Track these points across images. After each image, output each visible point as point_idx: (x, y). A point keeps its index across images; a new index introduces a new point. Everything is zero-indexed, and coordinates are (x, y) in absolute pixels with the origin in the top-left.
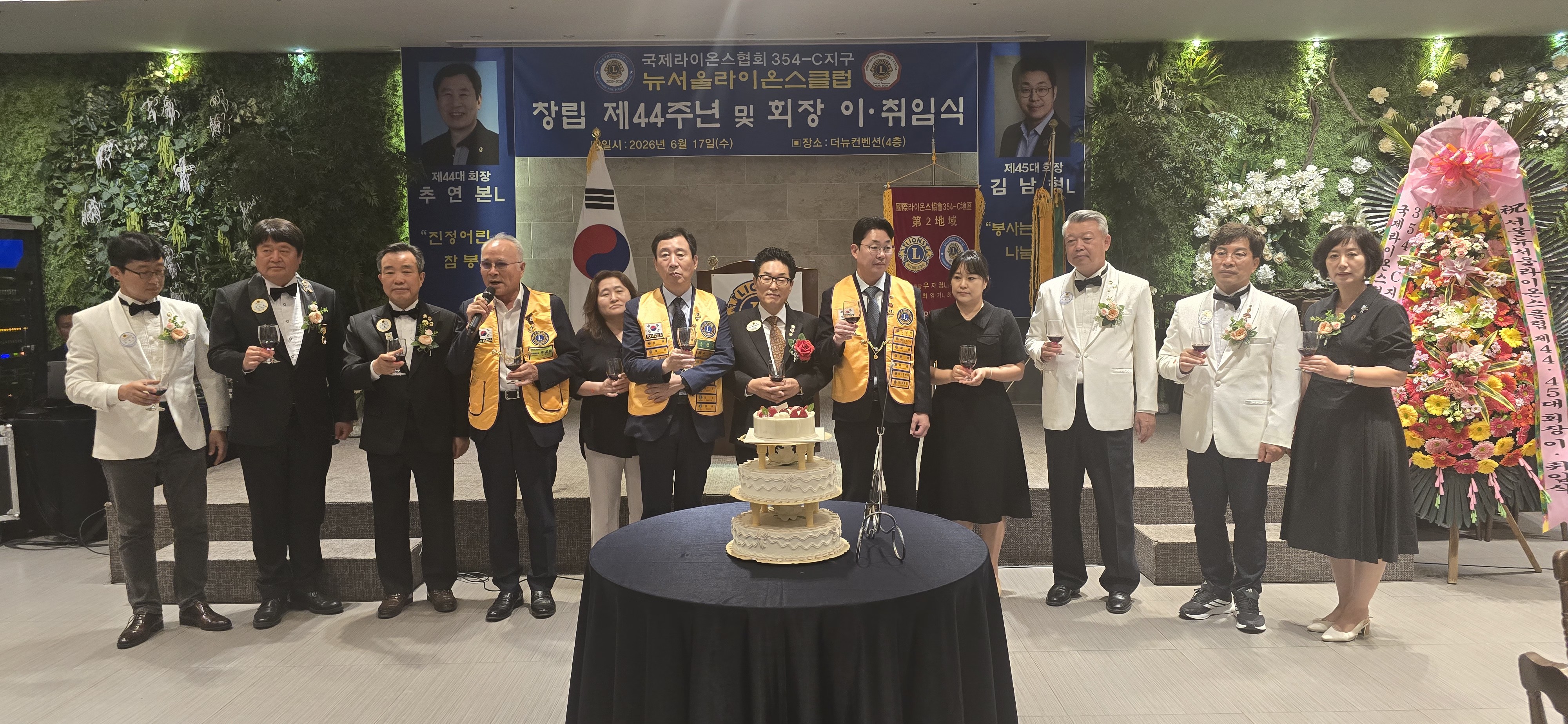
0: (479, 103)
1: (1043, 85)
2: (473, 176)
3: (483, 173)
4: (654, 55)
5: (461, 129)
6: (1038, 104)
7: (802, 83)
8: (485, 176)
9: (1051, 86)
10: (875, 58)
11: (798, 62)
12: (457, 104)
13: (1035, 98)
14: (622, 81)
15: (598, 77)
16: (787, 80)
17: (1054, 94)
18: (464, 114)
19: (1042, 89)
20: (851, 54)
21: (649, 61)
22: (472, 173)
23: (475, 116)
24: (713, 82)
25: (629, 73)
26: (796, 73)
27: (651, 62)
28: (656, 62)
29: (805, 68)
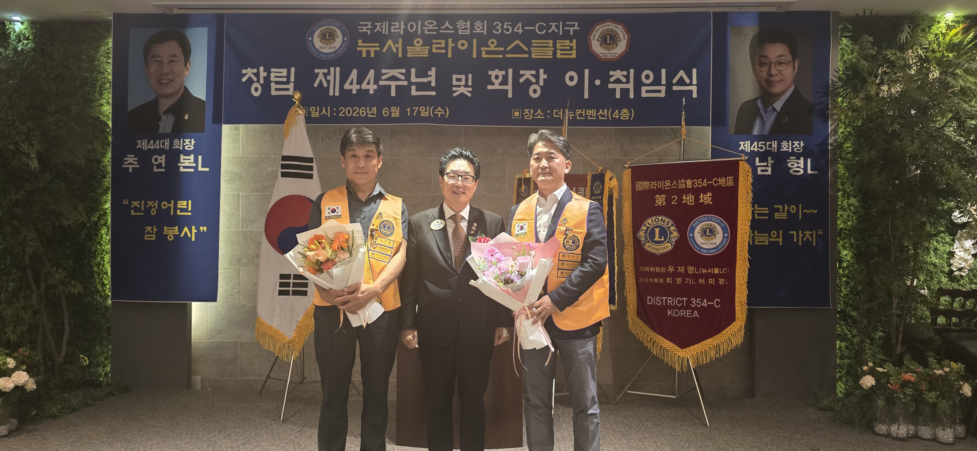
0: (187, 69)
1: (783, 58)
2: (177, 144)
3: (187, 141)
4: (370, 23)
5: (167, 96)
6: (777, 78)
7: (523, 52)
8: (189, 144)
9: (791, 59)
10: (602, 27)
11: (520, 31)
12: (166, 71)
13: (774, 71)
14: (335, 47)
15: (310, 44)
16: (508, 49)
17: (794, 67)
18: (172, 80)
19: (781, 63)
20: (576, 23)
21: (365, 28)
22: (176, 141)
23: (182, 82)
24: (430, 50)
25: (343, 39)
26: (517, 42)
27: (366, 29)
28: (372, 30)
29: (528, 37)
